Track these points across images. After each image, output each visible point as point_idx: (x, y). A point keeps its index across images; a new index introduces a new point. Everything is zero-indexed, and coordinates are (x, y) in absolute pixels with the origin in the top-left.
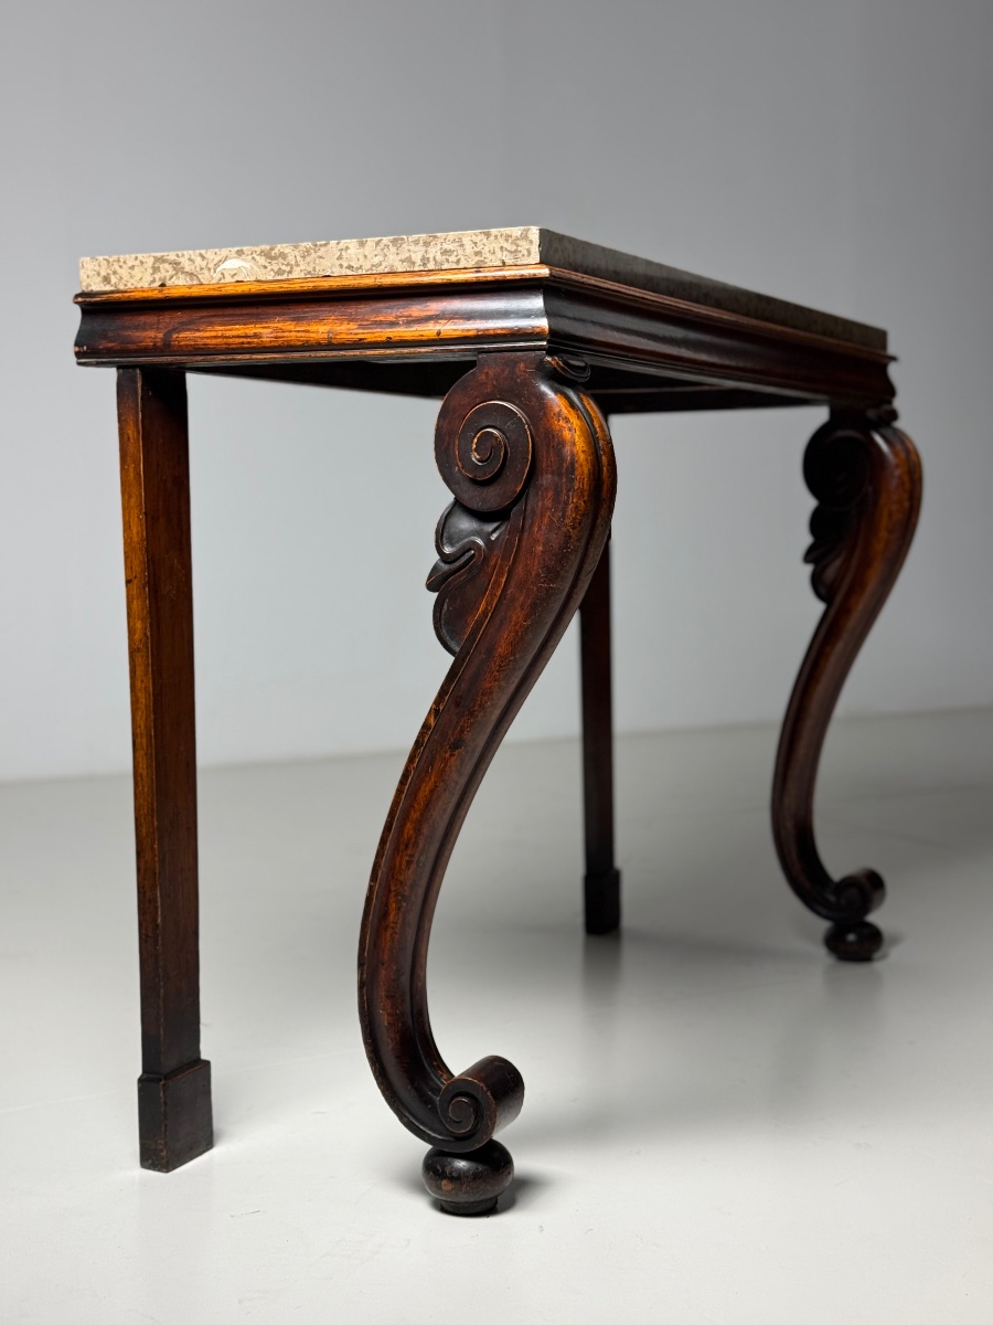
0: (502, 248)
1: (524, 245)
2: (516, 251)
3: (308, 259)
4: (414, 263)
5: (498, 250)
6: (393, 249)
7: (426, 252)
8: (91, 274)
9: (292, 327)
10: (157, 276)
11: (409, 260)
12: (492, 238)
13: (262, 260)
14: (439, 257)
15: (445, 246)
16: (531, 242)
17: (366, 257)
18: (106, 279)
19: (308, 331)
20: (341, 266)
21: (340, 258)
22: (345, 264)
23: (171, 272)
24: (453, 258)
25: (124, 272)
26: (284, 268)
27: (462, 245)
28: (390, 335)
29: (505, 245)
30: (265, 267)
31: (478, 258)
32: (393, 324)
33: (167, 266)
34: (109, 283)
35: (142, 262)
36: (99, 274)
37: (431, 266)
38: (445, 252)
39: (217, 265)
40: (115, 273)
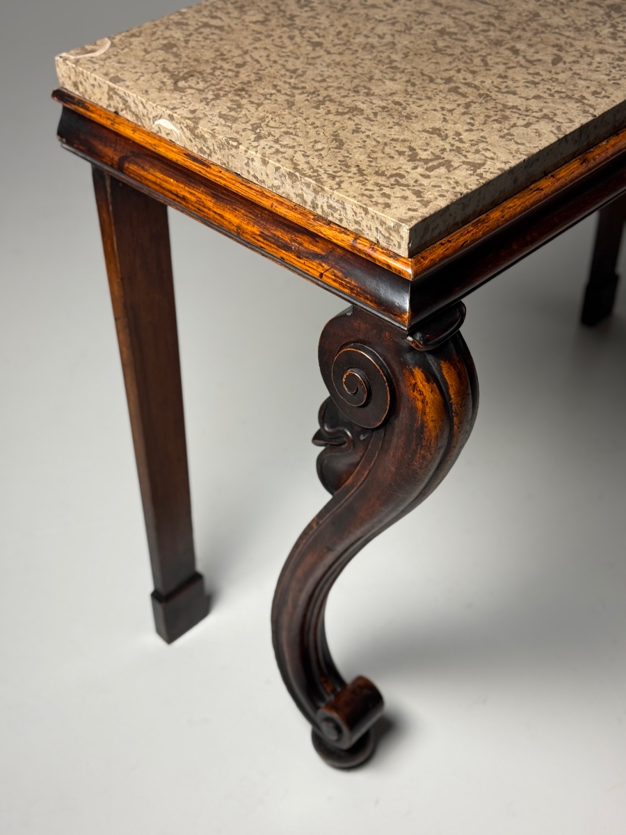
0: (377, 229)
1: (395, 238)
2: (388, 238)
3: (223, 152)
4: (305, 202)
5: (373, 229)
6: (289, 181)
7: (315, 197)
8: (65, 75)
9: (210, 204)
10: (112, 103)
11: (301, 196)
12: (369, 216)
13: (188, 133)
14: (325, 208)
15: (331, 202)
16: (402, 238)
17: (267, 175)
18: (75, 85)
19: (222, 217)
20: (249, 172)
21: (247, 164)
22: (252, 173)
23: (121, 106)
24: (336, 215)
25: (87, 85)
26: (205, 149)
27: (345, 209)
28: (284, 256)
29: (380, 228)
30: (191, 141)
31: (356, 226)
32: (287, 248)
33: (118, 98)
34: (78, 89)
35: (100, 86)
36: (70, 78)
37: (319, 212)
38: (330, 207)
39: (155, 118)
40: (81, 83)
